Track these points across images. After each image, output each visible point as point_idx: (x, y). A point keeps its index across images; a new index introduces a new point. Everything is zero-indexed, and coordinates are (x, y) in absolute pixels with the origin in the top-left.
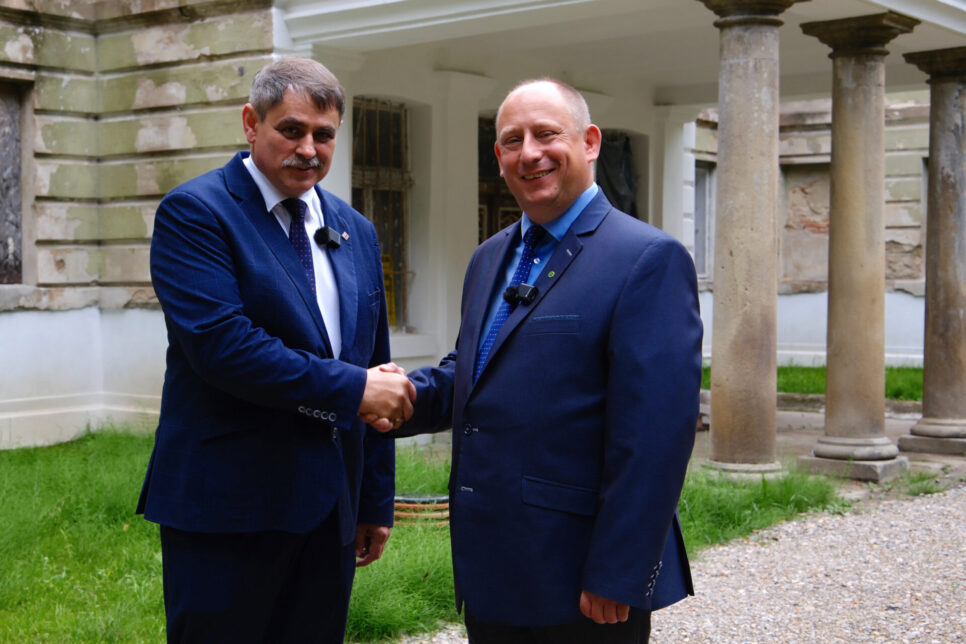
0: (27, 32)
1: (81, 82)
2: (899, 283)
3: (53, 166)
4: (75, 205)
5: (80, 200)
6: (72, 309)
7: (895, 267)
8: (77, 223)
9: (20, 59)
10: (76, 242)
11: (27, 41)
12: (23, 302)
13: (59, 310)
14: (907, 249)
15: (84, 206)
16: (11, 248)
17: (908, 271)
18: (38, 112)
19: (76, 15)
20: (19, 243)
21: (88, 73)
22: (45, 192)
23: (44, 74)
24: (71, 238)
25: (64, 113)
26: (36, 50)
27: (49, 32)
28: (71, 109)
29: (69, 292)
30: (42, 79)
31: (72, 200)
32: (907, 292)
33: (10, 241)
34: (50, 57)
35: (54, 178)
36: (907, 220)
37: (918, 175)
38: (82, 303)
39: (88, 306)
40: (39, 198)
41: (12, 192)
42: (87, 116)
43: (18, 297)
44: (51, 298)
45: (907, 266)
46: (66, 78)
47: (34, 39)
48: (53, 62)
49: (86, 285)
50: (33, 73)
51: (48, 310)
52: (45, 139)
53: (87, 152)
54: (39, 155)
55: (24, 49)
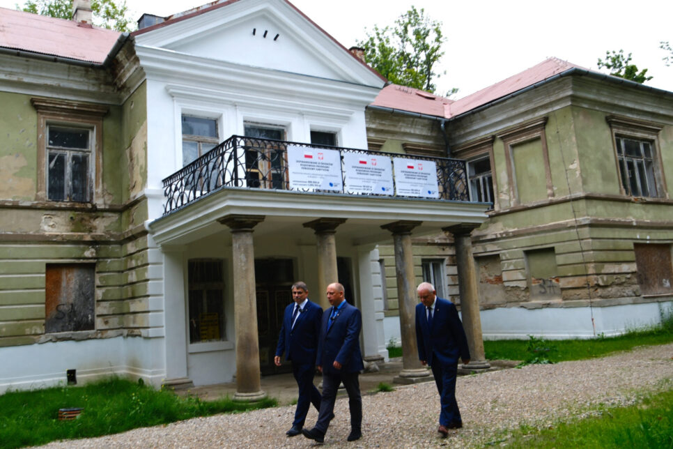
0: (93, 247)
1: (114, 261)
2: (522, 304)
3: (104, 290)
4: (113, 302)
5: (115, 300)
6: (111, 337)
7: (520, 297)
8: (114, 308)
9: (90, 256)
10: (113, 314)
11: (93, 250)
12: (90, 336)
13: (106, 338)
14: (523, 289)
15: (117, 302)
16: (90, 318)
17: (524, 298)
18: (98, 272)
19: (112, 240)
20: (93, 316)
21: (119, 258)
22: (100, 298)
23: (101, 260)
24: (111, 313)
25: (108, 272)
26: (97, 253)
27: (102, 246)
28: (111, 270)
29: (109, 332)
30: (99, 262)
31: (112, 300)
32: (525, 308)
33: (90, 316)
34: (103, 254)
35: (104, 294)
36: (521, 277)
37: (522, 258)
38: (116, 335)
39: (118, 336)
40: (98, 301)
41: (90, 299)
42: (119, 272)
43: (88, 335)
44: (102, 334)
45: (524, 296)
46: (109, 260)
47: (96, 249)
48: (103, 256)
49: (119, 329)
50: (96, 260)
51: (101, 338)
52: (100, 281)
53: (118, 283)
54: (98, 287)
55: (92, 253)
